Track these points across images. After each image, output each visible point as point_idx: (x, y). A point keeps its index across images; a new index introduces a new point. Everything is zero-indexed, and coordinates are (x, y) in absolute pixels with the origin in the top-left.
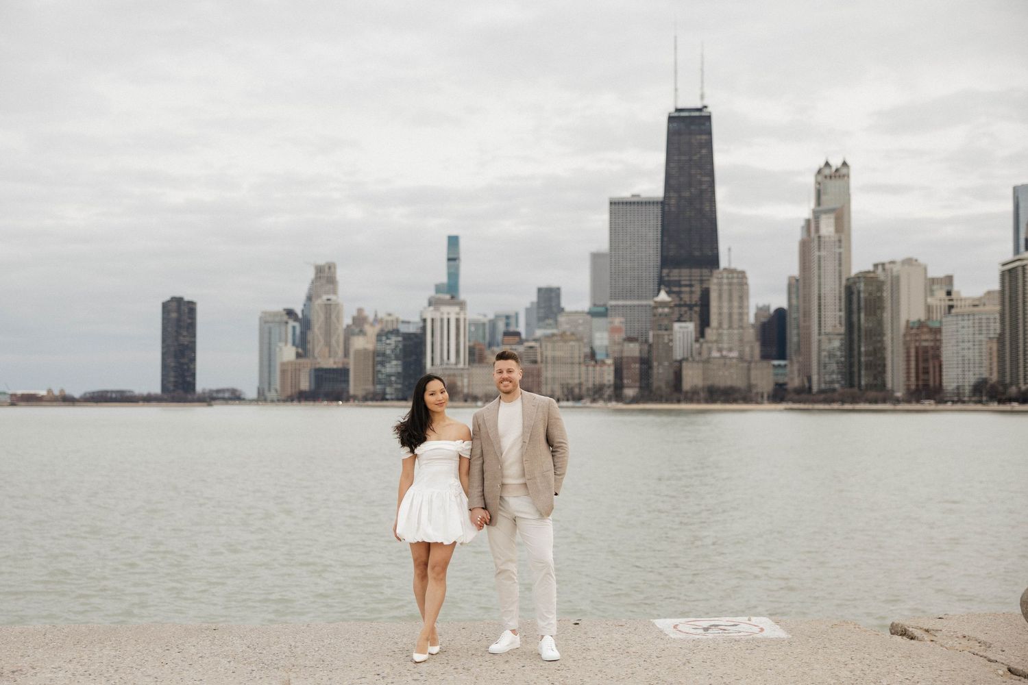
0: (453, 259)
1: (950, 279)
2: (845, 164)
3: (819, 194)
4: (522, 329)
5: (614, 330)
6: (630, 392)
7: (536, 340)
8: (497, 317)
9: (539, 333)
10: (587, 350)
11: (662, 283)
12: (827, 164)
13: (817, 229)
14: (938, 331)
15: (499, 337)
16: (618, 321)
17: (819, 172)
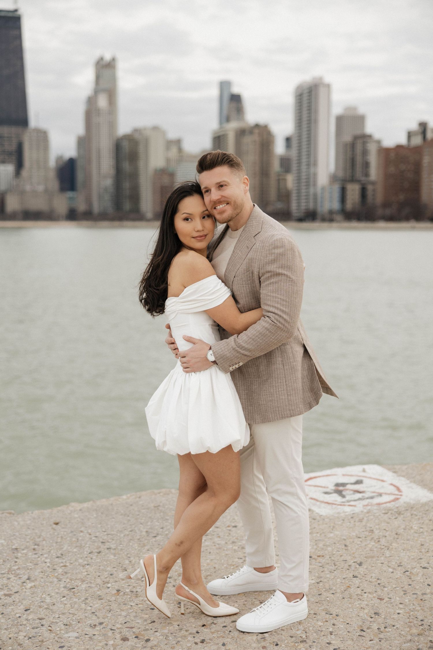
1: (179, 141)
2: (114, 59)
3: (98, 77)
12: (102, 58)
13: (95, 103)
17: (98, 63)
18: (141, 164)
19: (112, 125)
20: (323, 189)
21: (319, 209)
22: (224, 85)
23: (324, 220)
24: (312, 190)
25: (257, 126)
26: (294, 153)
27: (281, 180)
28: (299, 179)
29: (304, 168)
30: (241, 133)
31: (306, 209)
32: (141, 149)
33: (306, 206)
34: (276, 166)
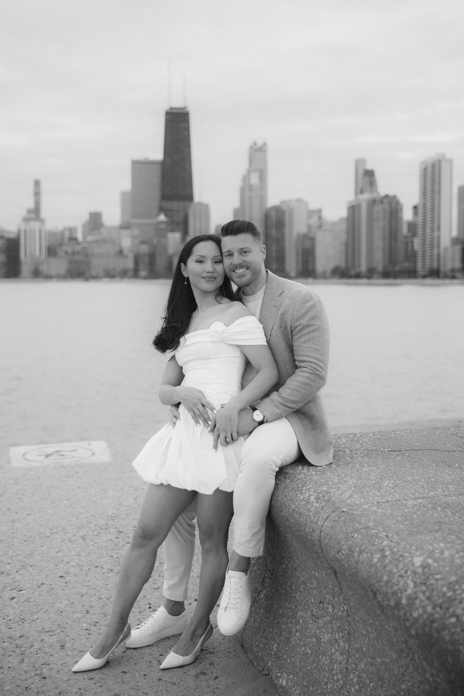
0: (37, 194)
1: (320, 211)
2: (265, 144)
3: (251, 160)
4: (79, 236)
5: (133, 237)
6: (143, 273)
7: (88, 242)
8: (65, 229)
9: (90, 238)
10: (118, 249)
11: (162, 210)
12: (255, 144)
13: (249, 180)
14: (313, 240)
15: (66, 240)
16: (136, 232)
17: (251, 148)
18: (287, 230)
19: (263, 198)
20: (446, 249)
21: (442, 269)
22: (359, 163)
23: (446, 277)
24: (435, 251)
25: (387, 196)
26: (420, 219)
27: (408, 243)
28: (424, 242)
29: (428, 231)
30: (373, 202)
31: (431, 268)
32: (287, 218)
33: (431, 265)
34: (405, 230)
